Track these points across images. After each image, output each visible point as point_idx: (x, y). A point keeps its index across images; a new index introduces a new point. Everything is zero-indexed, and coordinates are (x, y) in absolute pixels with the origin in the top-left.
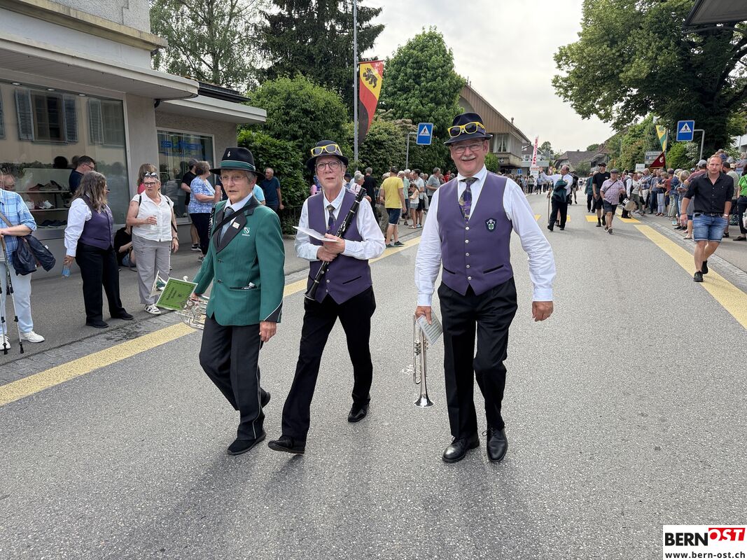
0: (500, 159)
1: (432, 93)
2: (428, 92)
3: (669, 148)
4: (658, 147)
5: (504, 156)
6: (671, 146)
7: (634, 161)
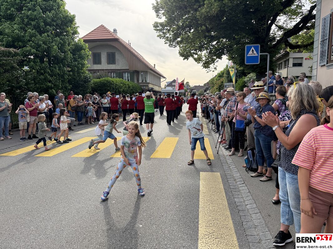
0: (144, 86)
3: (236, 81)
4: (231, 81)
5: (145, 84)
6: (237, 80)
7: (220, 88)
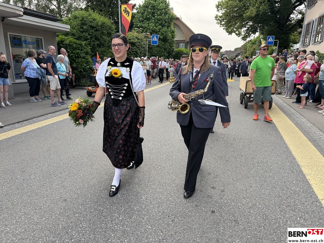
1: (160, 21)
2: (158, 20)
7: (252, 55)
